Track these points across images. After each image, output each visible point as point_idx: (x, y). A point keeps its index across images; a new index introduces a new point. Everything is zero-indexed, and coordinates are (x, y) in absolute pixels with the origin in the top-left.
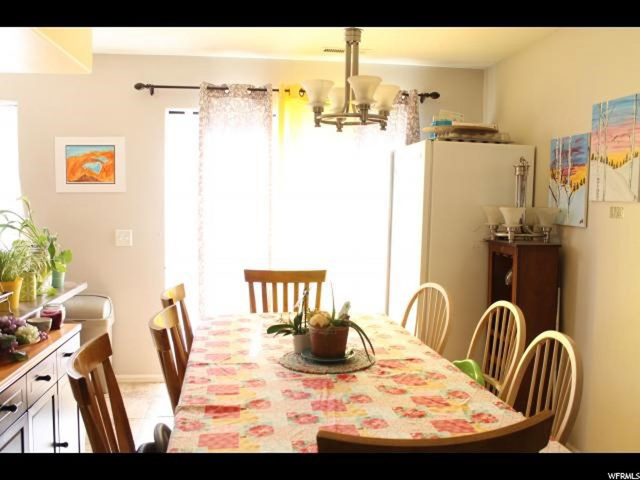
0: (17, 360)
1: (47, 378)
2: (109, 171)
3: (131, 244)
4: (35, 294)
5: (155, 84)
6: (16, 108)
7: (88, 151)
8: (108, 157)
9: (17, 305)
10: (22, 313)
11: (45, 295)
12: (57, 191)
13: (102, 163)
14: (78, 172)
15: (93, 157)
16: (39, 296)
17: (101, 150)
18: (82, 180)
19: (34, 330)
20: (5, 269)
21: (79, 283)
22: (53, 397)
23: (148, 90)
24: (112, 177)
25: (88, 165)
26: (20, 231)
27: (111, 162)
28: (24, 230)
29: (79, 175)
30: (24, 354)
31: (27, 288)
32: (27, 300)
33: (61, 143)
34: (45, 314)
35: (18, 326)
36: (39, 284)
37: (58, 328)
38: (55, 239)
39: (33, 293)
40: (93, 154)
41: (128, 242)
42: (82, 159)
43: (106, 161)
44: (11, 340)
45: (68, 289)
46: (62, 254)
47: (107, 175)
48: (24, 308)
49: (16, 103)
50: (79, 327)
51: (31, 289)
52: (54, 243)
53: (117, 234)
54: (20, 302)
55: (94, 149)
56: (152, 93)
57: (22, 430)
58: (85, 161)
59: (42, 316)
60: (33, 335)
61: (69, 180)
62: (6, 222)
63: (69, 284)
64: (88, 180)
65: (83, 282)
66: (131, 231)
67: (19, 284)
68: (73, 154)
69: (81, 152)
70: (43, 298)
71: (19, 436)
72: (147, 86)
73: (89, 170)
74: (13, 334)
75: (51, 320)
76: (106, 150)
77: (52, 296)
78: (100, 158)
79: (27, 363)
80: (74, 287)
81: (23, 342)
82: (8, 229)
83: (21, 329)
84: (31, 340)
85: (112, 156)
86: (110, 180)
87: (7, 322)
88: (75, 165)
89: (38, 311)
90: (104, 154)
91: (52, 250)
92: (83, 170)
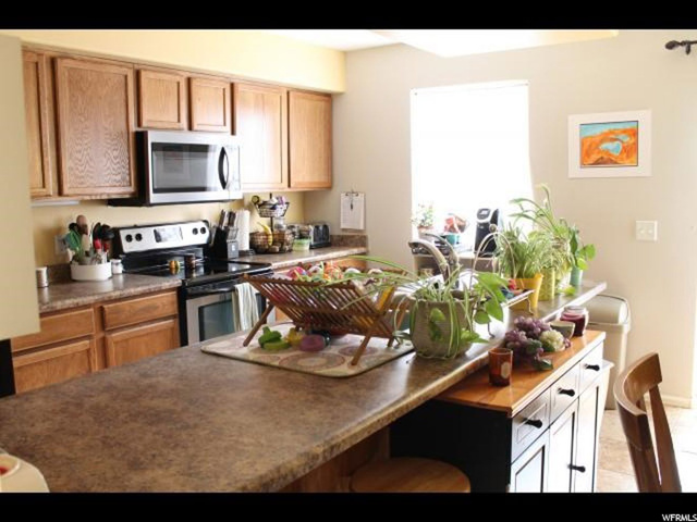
0: (541, 369)
1: (571, 393)
2: (631, 151)
3: (655, 238)
4: (553, 293)
5: (691, 40)
6: (526, 88)
7: (605, 129)
8: (630, 136)
9: (536, 304)
10: (542, 315)
11: (562, 294)
12: (571, 176)
13: (622, 142)
14: (594, 155)
15: (613, 136)
16: (557, 294)
17: (620, 127)
18: (598, 163)
19: (559, 336)
20: (527, 264)
21: (599, 282)
22: (574, 414)
23: (684, 48)
24: (634, 159)
25: (604, 146)
26: (535, 221)
27: (633, 141)
28: (539, 219)
29: (595, 157)
30: (549, 363)
31: (546, 286)
32: (545, 299)
33: (575, 121)
34: (566, 318)
35: (543, 330)
36: (557, 281)
37: (581, 335)
38: (578, 232)
39: (550, 292)
40: (611, 132)
41: (653, 235)
42: (598, 139)
43: (627, 139)
44: (536, 346)
45: (586, 289)
46: (584, 248)
47: (628, 157)
48: (544, 309)
49: (527, 82)
50: (603, 335)
51: (549, 286)
52: (576, 236)
53: (638, 227)
54: (539, 301)
55: (612, 127)
56: (688, 51)
57: (543, 448)
58: (602, 141)
59: (562, 319)
60: (558, 342)
61: (583, 164)
62: (520, 211)
63: (588, 283)
64: (605, 163)
65: (602, 281)
66: (656, 223)
67: (540, 281)
68: (588, 134)
69: (598, 131)
70: (561, 297)
71: (541, 453)
72: (683, 44)
73: (607, 152)
74: (537, 339)
75: (574, 326)
76: (628, 126)
77: (570, 296)
78: (621, 137)
79: (553, 375)
80: (594, 287)
81: (548, 349)
82: (523, 219)
83: (546, 333)
84: (556, 347)
85: (634, 133)
86: (632, 162)
87: (531, 325)
88: (590, 146)
89: (559, 313)
90: (624, 131)
91: (574, 243)
92: (599, 152)
